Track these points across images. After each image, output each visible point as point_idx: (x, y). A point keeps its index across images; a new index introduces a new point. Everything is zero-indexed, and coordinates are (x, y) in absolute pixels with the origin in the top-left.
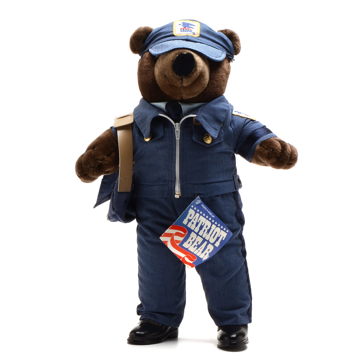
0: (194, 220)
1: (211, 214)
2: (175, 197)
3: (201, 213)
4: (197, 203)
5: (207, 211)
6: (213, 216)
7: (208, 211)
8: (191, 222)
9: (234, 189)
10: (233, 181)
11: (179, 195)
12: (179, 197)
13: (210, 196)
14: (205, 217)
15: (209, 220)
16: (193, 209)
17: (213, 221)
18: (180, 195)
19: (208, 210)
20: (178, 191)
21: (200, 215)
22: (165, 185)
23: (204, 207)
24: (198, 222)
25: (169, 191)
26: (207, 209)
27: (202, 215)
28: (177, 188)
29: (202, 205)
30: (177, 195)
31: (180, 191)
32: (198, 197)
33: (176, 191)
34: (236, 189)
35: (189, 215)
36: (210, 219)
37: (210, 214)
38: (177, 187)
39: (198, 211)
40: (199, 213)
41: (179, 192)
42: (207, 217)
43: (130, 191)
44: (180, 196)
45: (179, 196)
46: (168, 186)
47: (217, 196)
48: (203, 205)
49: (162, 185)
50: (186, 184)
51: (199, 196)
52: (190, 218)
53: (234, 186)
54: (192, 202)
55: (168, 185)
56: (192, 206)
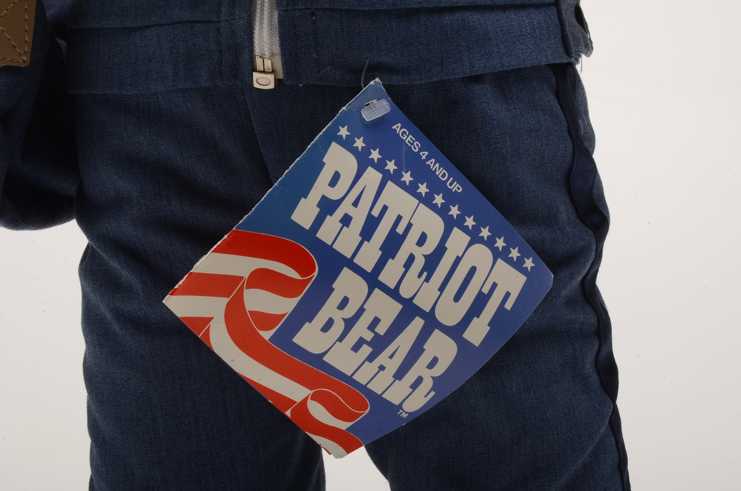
0: (356, 204)
1: (444, 176)
2: (256, 85)
3: (391, 166)
4: (368, 115)
5: (424, 157)
6: (456, 187)
7: (428, 158)
8: (339, 213)
9: (561, 50)
10: (554, 9)
11: (273, 72)
12: (272, 86)
13: (435, 79)
14: (411, 189)
15: (434, 208)
16: (347, 144)
17: (454, 211)
18: (281, 76)
19: (426, 153)
20: (267, 53)
21: (387, 177)
22: (199, 22)
23: (408, 139)
24: (376, 213)
25: (221, 51)
26: (421, 150)
27: (396, 178)
28: (261, 37)
29: (397, 127)
30: (264, 72)
31: (277, 49)
32: (372, 83)
33: (257, 51)
34: (568, 53)
35: (325, 175)
36: (439, 200)
37: (440, 172)
38: (261, 32)
39: (375, 155)
40: (380, 166)
41: (272, 55)
42: (423, 189)
43: (27, 64)
44: (278, 82)
45: (271, 77)
46: (218, 30)
47: (476, 79)
48: (399, 125)
49: (187, 22)
50: (313, 14)
51: (377, 80)
52: (334, 194)
53: (560, 36)
54: (344, 108)
55: (218, 22)
56: (344, 132)
